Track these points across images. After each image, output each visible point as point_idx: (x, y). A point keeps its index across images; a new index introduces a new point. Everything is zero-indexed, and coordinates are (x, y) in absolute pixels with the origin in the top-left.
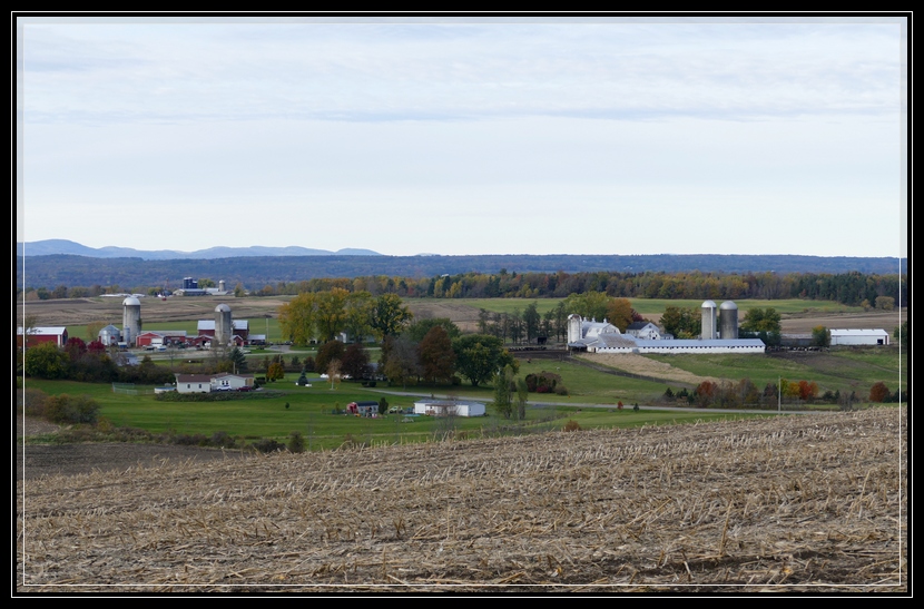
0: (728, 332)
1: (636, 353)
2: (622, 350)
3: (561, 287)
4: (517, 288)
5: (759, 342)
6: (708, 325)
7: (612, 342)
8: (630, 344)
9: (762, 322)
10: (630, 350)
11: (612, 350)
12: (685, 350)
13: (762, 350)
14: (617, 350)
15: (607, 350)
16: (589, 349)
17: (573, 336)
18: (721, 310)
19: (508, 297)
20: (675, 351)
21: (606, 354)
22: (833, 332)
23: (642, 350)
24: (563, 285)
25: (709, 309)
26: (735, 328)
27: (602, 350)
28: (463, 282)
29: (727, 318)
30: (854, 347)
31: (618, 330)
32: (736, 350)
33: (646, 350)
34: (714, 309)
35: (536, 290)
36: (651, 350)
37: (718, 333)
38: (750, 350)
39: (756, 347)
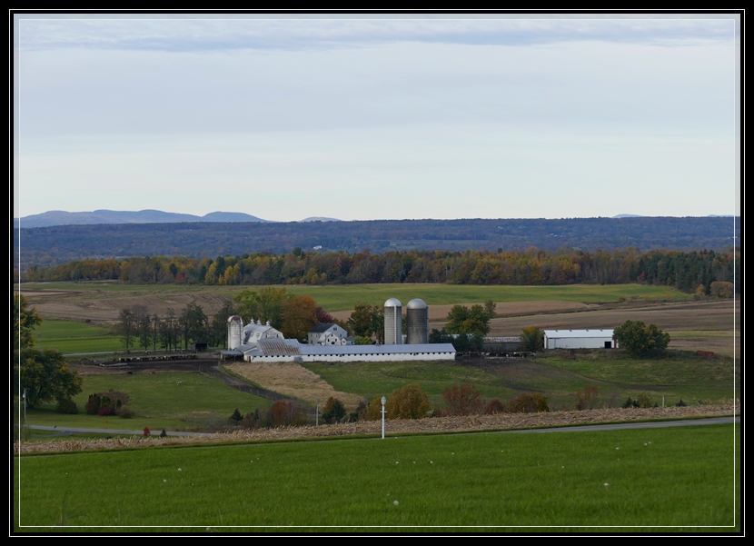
0: (415, 337)
1: (299, 362)
2: (281, 359)
3: (356, 271)
4: (302, 273)
5: (450, 347)
6: (391, 326)
7: (270, 348)
8: (292, 350)
9: (465, 323)
10: (292, 358)
11: (269, 359)
12: (358, 358)
13: (452, 356)
14: (275, 359)
15: (264, 359)
16: (246, 358)
17: (233, 342)
18: (408, 310)
19: (291, 284)
20: (346, 359)
21: (262, 363)
22: (549, 333)
23: (306, 359)
24: (358, 268)
25: (392, 308)
26: (425, 331)
27: (258, 359)
28: (242, 265)
29: (414, 318)
30: (573, 351)
31: (281, 335)
32: (420, 357)
33: (311, 359)
34: (399, 308)
35: (324, 275)
36: (317, 358)
37: (404, 337)
38: (437, 357)
39: (447, 353)
